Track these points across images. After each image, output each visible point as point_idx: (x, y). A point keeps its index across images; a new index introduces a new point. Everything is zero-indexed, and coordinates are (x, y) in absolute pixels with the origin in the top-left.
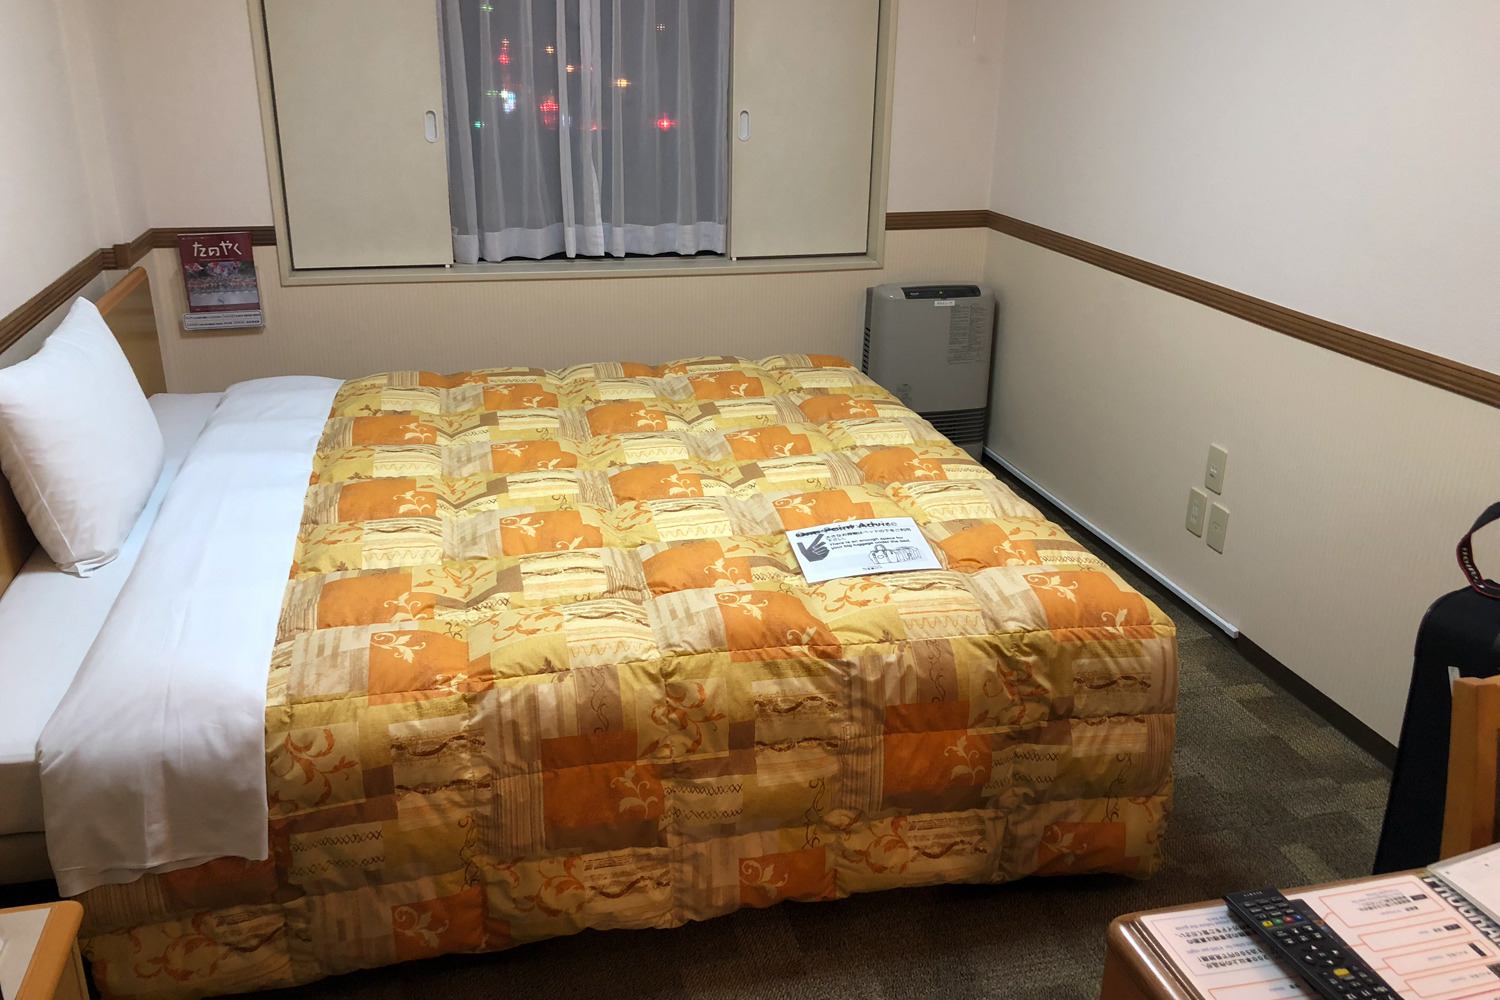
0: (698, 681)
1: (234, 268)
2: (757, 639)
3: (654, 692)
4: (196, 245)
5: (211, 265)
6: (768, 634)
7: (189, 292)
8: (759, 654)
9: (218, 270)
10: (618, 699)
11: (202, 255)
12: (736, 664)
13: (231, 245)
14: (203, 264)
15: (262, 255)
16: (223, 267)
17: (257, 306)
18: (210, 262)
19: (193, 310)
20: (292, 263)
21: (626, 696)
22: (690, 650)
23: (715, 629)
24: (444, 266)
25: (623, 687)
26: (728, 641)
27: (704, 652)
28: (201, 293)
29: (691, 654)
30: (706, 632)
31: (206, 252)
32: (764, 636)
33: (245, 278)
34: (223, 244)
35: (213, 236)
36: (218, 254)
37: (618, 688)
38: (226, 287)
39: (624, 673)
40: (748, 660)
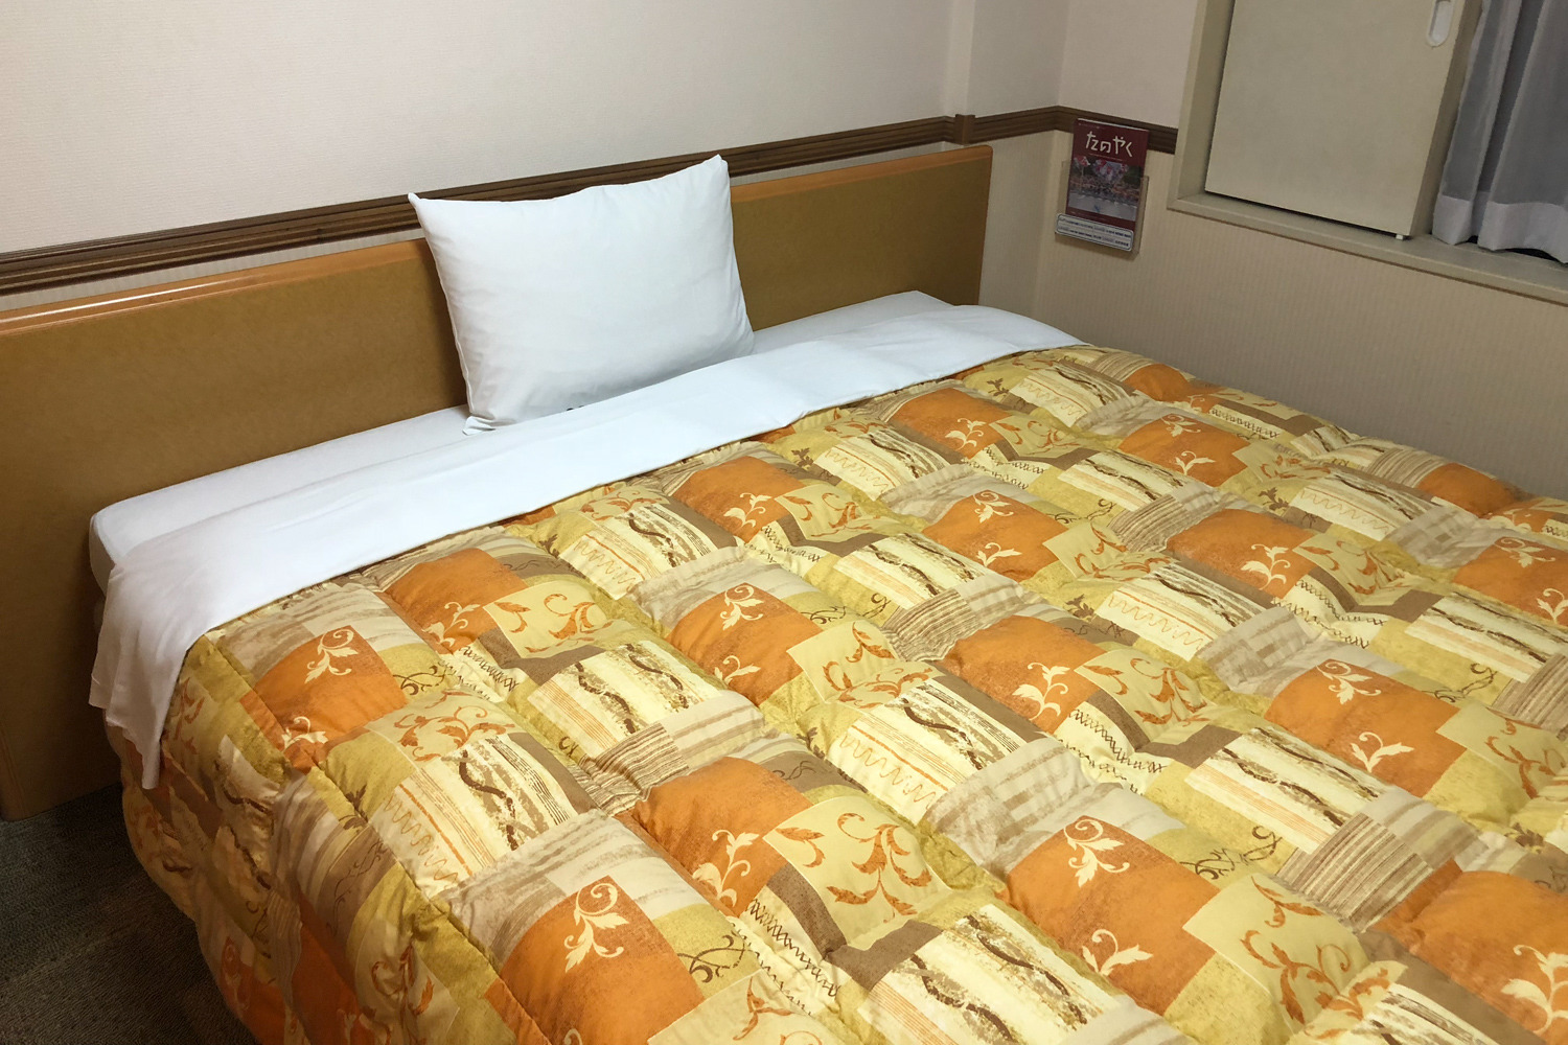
0: (434, 979)
1: (1120, 172)
2: (535, 996)
3: (389, 938)
4: (1090, 135)
5: (1098, 162)
6: (552, 1004)
7: (1071, 188)
8: (520, 1020)
9: (1103, 171)
10: (357, 907)
11: (1093, 148)
12: (488, 1005)
13: (1124, 142)
14: (1092, 161)
15: (1156, 162)
16: (1110, 168)
17: (1131, 225)
18: (1098, 158)
19: (1070, 211)
20: (1204, 182)
21: (363, 914)
22: (466, 924)
23: (513, 925)
24: (1394, 235)
25: (371, 897)
26: (510, 960)
27: (476, 944)
28: (1081, 194)
29: (461, 930)
30: (502, 919)
31: (1098, 146)
32: (546, 1000)
33: (1128, 188)
34: (1116, 140)
35: (1109, 127)
36: (1108, 151)
37: (368, 894)
38: (1106, 193)
39: (390, 883)
40: (503, 1015)
